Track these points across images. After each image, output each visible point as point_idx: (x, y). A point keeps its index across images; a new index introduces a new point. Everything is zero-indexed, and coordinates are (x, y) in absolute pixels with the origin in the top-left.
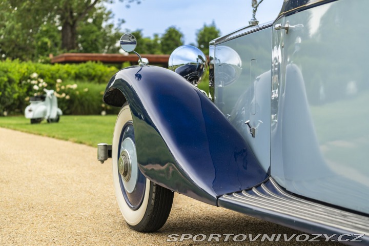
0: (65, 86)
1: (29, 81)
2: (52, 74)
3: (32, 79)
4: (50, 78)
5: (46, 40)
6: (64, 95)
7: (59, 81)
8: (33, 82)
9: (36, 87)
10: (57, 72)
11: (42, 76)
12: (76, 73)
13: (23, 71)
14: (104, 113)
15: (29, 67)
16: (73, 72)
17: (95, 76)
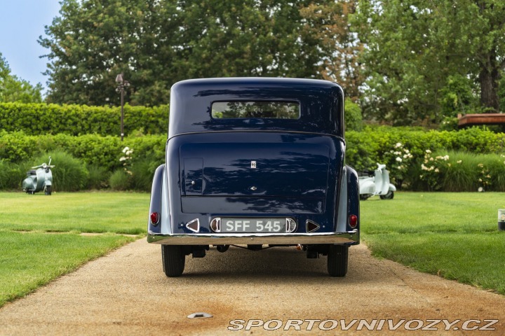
0: (434, 158)
1: (392, 152)
2: (422, 143)
3: (395, 150)
4: (418, 147)
5: (453, 96)
6: (432, 168)
7: (428, 151)
8: (397, 153)
9: (399, 159)
10: (428, 141)
11: (408, 146)
12: (452, 141)
13: (384, 141)
14: (480, 189)
15: (392, 136)
16: (448, 140)
17: (477, 144)
